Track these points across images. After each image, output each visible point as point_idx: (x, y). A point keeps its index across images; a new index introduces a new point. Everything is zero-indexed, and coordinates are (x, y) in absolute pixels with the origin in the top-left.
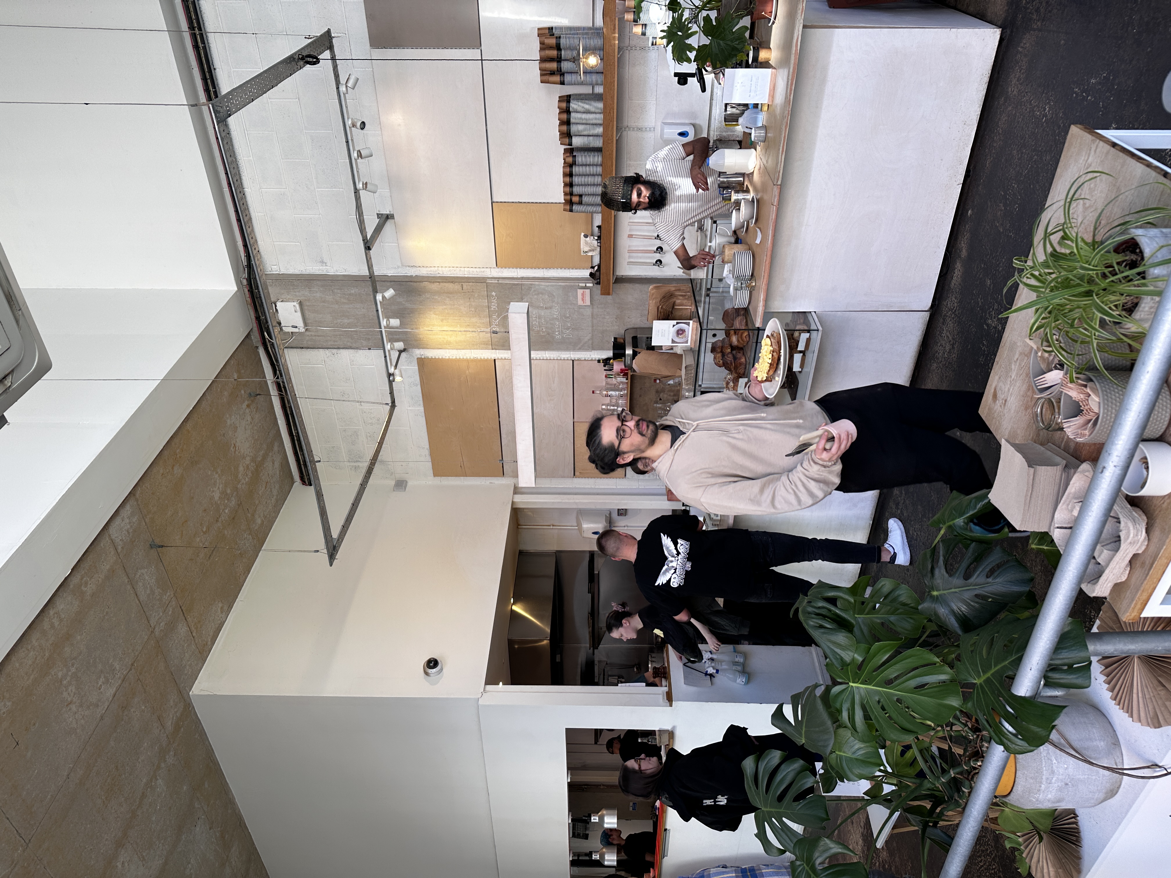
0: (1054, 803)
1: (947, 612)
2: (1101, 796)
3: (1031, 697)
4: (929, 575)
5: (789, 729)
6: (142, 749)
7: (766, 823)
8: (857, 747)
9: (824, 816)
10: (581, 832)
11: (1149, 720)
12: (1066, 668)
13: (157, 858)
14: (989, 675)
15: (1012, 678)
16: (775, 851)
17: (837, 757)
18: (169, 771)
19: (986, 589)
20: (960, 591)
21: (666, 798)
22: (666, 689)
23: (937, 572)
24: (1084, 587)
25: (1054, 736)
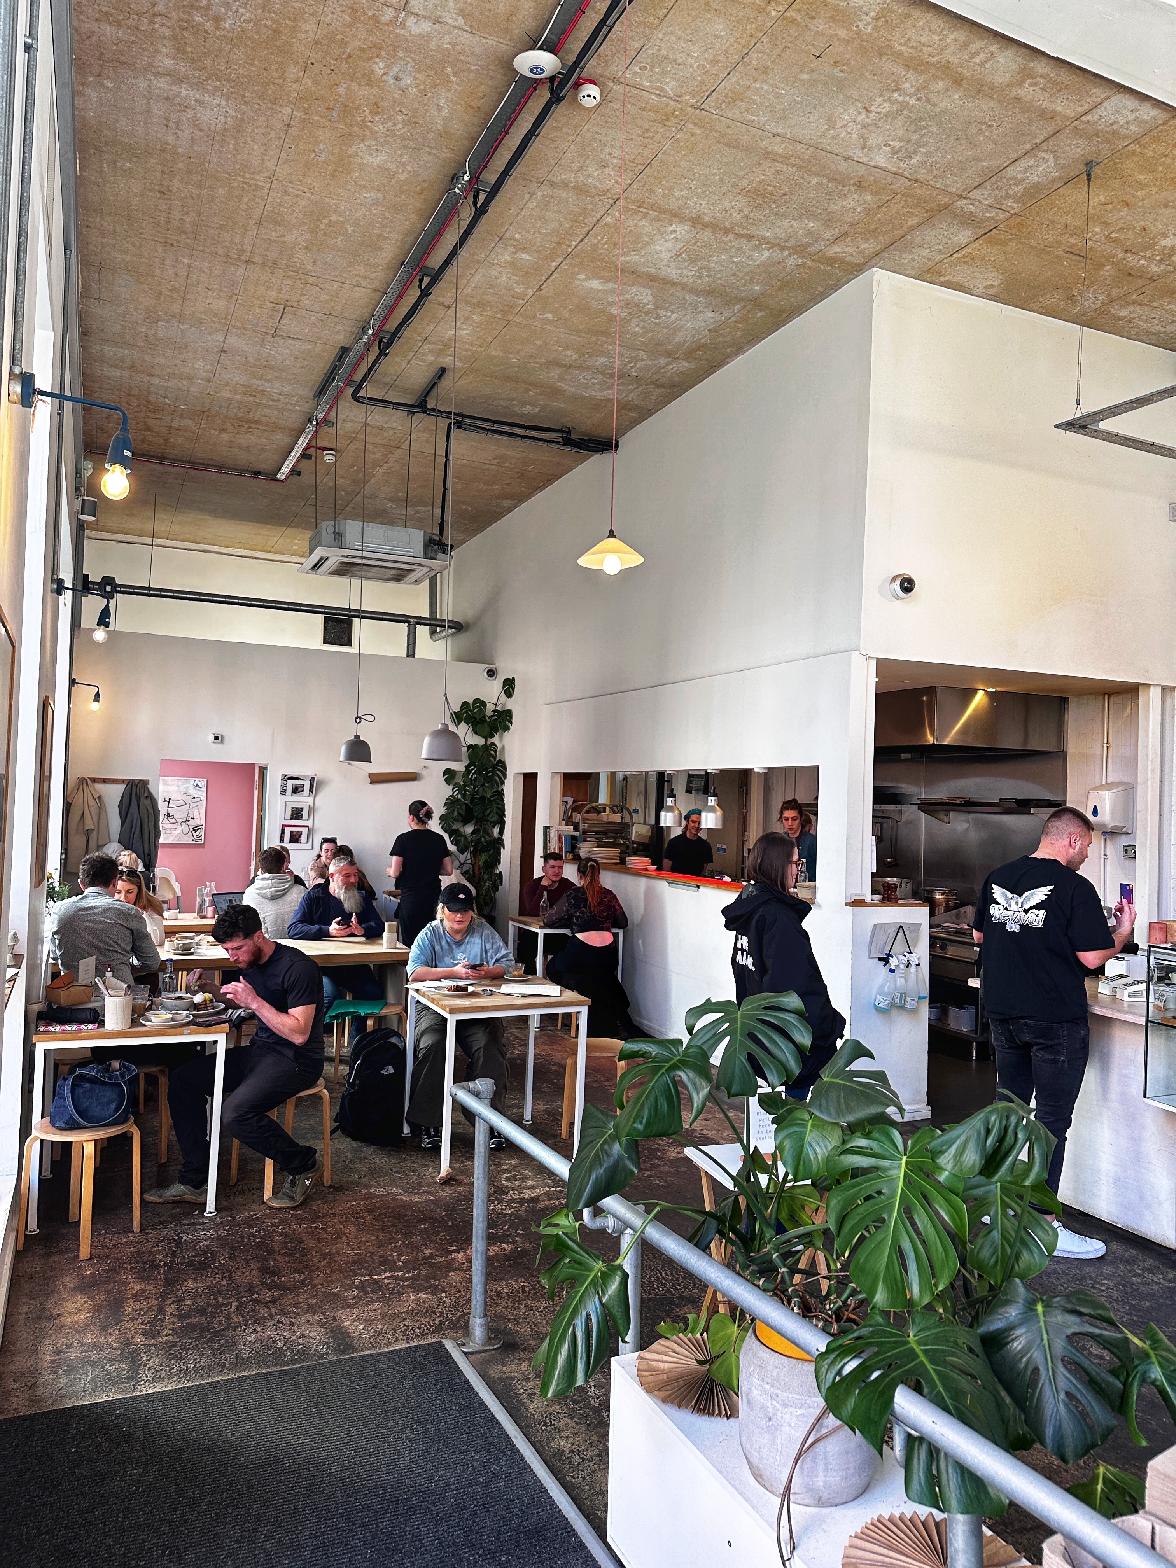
0: (747, 1394)
1: (1011, 1319)
2: (755, 1461)
3: (893, 1410)
4: (1069, 1306)
5: (841, 1062)
6: (807, 222)
7: (723, 1014)
8: (818, 1149)
9: (733, 1091)
10: (694, 785)
11: (853, 1560)
12: (935, 1472)
13: (680, 271)
14: (922, 1358)
15: (918, 1389)
16: (692, 1022)
17: (805, 1120)
18: (779, 263)
19: (1047, 1387)
20: (1044, 1346)
21: (752, 892)
22: (868, 898)
23: (1073, 1318)
24: (1057, 1538)
25: (832, 1421)
